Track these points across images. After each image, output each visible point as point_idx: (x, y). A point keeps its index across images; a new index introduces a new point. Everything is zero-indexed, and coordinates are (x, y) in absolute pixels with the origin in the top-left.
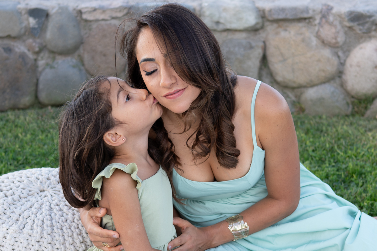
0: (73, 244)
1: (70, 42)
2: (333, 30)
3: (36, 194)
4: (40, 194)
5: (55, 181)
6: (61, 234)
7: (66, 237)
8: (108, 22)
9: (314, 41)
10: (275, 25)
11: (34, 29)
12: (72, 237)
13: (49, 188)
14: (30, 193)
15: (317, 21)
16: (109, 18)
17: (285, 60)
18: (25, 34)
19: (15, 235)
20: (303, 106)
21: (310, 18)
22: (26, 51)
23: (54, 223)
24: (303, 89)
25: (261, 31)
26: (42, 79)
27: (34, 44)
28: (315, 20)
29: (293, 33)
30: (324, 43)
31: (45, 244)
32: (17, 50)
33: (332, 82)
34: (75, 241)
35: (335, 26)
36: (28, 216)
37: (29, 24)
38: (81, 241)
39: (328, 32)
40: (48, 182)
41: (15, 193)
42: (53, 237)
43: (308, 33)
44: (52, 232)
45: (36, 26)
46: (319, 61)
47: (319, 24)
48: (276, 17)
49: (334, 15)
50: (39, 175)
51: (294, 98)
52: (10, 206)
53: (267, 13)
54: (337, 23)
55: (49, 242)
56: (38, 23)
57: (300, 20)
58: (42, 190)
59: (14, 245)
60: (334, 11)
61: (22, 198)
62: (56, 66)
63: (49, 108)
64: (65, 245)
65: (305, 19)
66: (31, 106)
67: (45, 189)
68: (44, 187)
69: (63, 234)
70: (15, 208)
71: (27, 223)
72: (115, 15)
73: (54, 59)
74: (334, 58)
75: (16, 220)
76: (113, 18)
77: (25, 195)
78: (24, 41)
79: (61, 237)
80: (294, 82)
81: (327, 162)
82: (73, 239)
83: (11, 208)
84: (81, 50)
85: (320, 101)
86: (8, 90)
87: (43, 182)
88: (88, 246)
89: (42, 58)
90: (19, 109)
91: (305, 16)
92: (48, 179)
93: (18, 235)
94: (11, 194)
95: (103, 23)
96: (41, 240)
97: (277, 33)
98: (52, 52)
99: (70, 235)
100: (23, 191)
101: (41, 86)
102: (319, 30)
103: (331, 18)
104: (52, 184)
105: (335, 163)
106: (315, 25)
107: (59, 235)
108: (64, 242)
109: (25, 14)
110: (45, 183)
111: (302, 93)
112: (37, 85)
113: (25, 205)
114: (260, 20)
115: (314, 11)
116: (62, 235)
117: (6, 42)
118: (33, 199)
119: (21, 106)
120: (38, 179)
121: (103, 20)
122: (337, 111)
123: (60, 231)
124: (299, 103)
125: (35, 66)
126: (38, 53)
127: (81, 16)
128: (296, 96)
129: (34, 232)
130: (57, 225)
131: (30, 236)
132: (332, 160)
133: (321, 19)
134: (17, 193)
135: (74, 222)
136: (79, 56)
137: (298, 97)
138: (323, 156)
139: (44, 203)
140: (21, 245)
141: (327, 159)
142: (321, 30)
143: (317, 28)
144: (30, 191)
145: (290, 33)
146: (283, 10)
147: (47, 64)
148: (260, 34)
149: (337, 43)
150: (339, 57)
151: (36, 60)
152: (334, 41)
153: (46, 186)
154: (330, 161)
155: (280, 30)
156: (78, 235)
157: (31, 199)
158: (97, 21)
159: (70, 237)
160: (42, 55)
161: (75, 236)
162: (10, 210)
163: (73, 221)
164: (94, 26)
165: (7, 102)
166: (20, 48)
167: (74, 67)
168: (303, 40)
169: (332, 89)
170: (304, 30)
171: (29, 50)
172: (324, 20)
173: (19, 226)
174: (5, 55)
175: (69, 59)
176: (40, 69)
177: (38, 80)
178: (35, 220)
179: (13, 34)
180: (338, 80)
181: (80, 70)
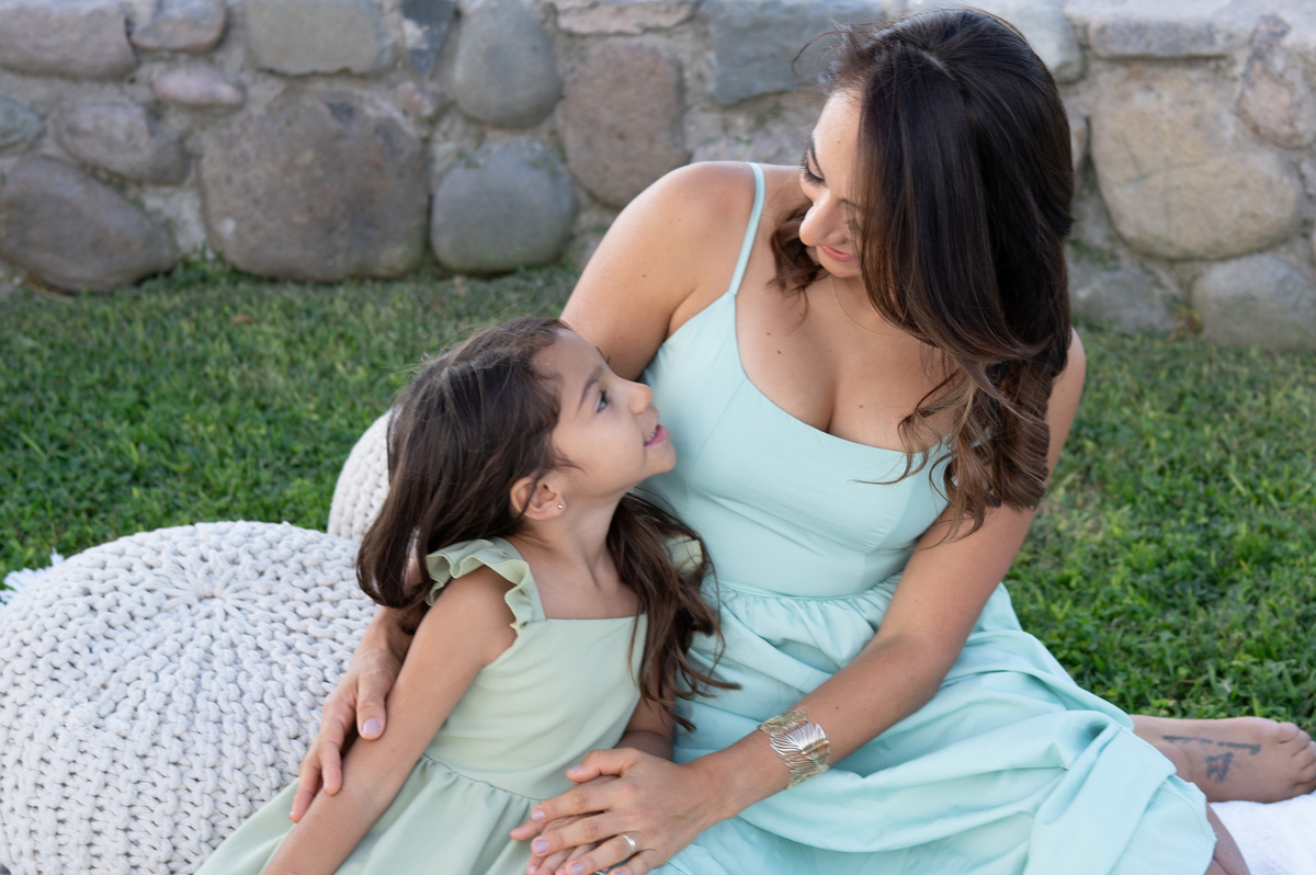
0: (244, 770)
1: (523, 95)
2: (1285, 98)
3: (183, 609)
4: (197, 606)
5: (251, 568)
6: (212, 738)
7: (226, 748)
8: (635, 41)
9: (1230, 127)
10: (1121, 72)
11: (416, 53)
12: (245, 747)
13: (230, 588)
14: (167, 604)
15: (1239, 69)
16: (637, 30)
17: (1143, 177)
18: (393, 67)
19: (81, 734)
20: (1197, 316)
21: (1219, 57)
22: (397, 115)
23: (201, 704)
24: (1198, 266)
25: (1081, 87)
26: (442, 195)
27: (418, 97)
28: (1233, 63)
29: (1167, 98)
30: (1259, 134)
31: (161, 765)
32: (370, 112)
33: (1283, 249)
34: (251, 757)
35: (1291, 87)
36: (134, 676)
37: (403, 38)
38: (270, 761)
39: (1269, 104)
40: (230, 570)
41: (121, 603)
42: (188, 745)
43: (1213, 101)
44: (188, 730)
45: (425, 46)
46: (1241, 185)
47: (1244, 75)
48: (1117, 49)
49: (1289, 54)
50: (210, 547)
51: (1175, 290)
52: (93, 643)
53: (1092, 34)
54: (1295, 77)
55: (173, 760)
56: (429, 37)
57: (1192, 61)
58: (208, 595)
59: (74, 762)
60: (1289, 40)
61: (137, 619)
62: (481, 161)
63: (458, 280)
64: (218, 770)
65: (1207, 59)
66: (412, 272)
67: (216, 592)
68: (214, 586)
69: (218, 738)
70: (107, 650)
71: (127, 697)
72: (652, 21)
73: (481, 139)
74: (1286, 180)
75: (99, 686)
76: (647, 30)
77: (150, 609)
78: (392, 86)
79: (210, 746)
80: (1170, 244)
81: (1186, 512)
82: (246, 752)
83: (94, 650)
84: (558, 118)
85: (1245, 304)
86: (344, 226)
87: (217, 571)
88: (289, 777)
89: (446, 136)
90: (375, 279)
91: (1205, 50)
92: (234, 562)
93: (90, 733)
94: (108, 606)
95: (619, 41)
96: (151, 753)
97: (1125, 97)
98: (470, 120)
99: (238, 742)
100: (148, 597)
101: (439, 218)
102: (1243, 94)
103: (1278, 63)
104: (241, 577)
105: (1210, 514)
106: (1234, 79)
107: (206, 741)
108: (219, 760)
109: (392, 10)
110: (222, 572)
111: (1195, 277)
112: (429, 212)
113: (138, 641)
114: (1075, 56)
115: (1230, 36)
116: (215, 740)
117: (340, 86)
118: (167, 624)
119: (382, 271)
120: (204, 560)
121: (619, 34)
122: (1294, 338)
123: (212, 728)
124: (1188, 304)
125: (423, 160)
126: (433, 121)
127: (555, 22)
128: (1181, 284)
129: (136, 728)
130: (208, 710)
131: (124, 738)
132: (1202, 507)
133: (1250, 61)
134: (127, 603)
135: (262, 701)
136: (554, 133)
137: (1187, 286)
138: (1180, 493)
139: (195, 638)
140: (93, 763)
141: (1190, 503)
142: (1249, 94)
143: (1238, 88)
144: (168, 597)
145: (1159, 96)
146: (1139, 29)
147: (461, 155)
148: (1077, 94)
149: (1296, 136)
150: (1302, 177)
151: (426, 141)
152: (1286, 130)
153: (219, 584)
154: (1195, 509)
155: (1133, 86)
156: (262, 742)
157: (163, 623)
158: (602, 35)
159: (237, 748)
160: (445, 125)
161: (254, 745)
162: (91, 655)
163: (259, 698)
164: (595, 49)
165: (340, 258)
166: (380, 105)
167: (534, 165)
168: (1197, 123)
169: (1282, 272)
170: (1202, 90)
171: (405, 113)
172: (1258, 66)
173: (99, 708)
174: (334, 125)
175: (522, 140)
176: (439, 167)
177: (431, 198)
178: (148, 692)
179: (358, 66)
180: (1300, 244)
181: (554, 175)
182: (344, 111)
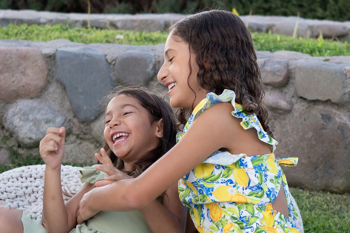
174: (322, 122)
179: (334, 99)
182: (327, 118)
